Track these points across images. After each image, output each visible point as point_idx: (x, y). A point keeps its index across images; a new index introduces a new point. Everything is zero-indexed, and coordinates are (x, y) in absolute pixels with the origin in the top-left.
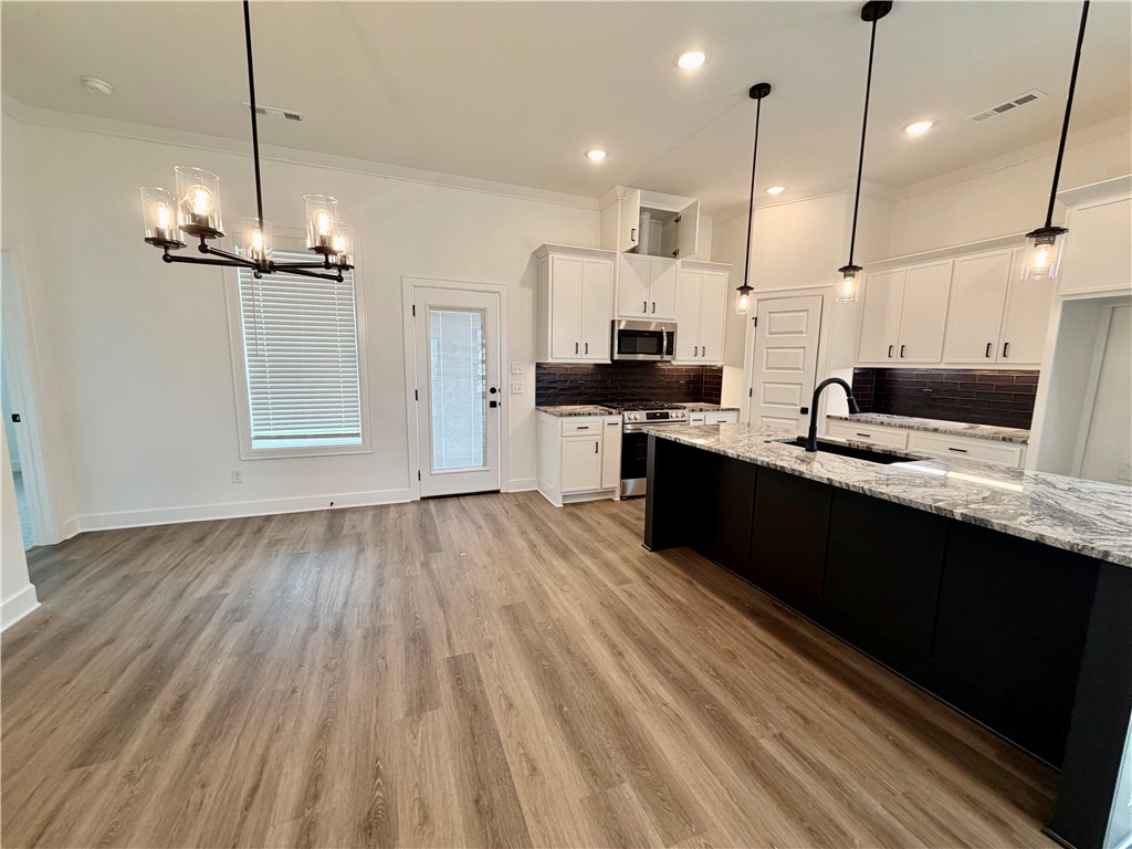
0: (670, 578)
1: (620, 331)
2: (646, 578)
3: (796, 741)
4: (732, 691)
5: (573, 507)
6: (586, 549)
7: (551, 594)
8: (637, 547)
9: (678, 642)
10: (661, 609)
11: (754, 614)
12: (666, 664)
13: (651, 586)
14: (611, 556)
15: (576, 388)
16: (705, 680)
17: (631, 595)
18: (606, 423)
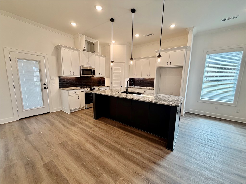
0: (101, 124)
1: (82, 69)
2: (96, 126)
3: (133, 149)
4: (120, 144)
5: (73, 113)
6: (80, 122)
7: (73, 136)
8: (92, 119)
9: (107, 138)
10: (101, 132)
11: (120, 127)
12: (105, 144)
13: (98, 127)
14: (87, 123)
15: (70, 83)
16: (114, 144)
17: (93, 131)
18: (80, 91)
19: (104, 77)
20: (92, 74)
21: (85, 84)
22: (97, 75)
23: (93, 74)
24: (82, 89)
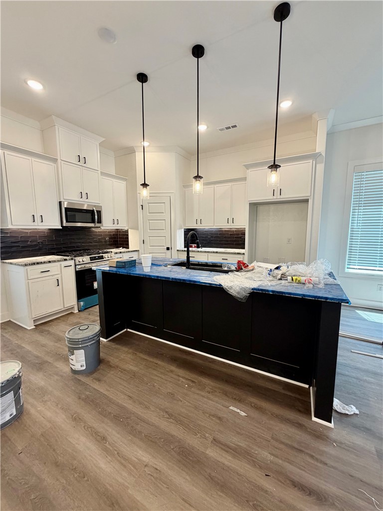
1: (65, 208)
3: (222, 438)
4: (180, 422)
5: (42, 325)
9: (140, 403)
12: (137, 427)
15: (36, 245)
16: (164, 425)
18: (63, 266)
19: (126, 229)
20: (93, 222)
21: (77, 247)
22: (107, 225)
23: (96, 220)
24: (66, 260)
